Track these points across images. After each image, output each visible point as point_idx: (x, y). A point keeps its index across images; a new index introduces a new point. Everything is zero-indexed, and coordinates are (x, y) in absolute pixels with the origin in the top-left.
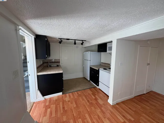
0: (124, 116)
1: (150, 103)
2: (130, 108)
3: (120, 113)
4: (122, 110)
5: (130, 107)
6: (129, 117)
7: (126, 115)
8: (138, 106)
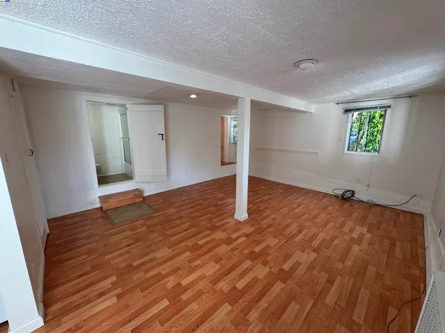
0: (101, 295)
1: (83, 238)
2: (81, 276)
3: (89, 301)
4: (80, 295)
5: (76, 275)
6: (107, 283)
7: (99, 289)
8: (83, 257)
